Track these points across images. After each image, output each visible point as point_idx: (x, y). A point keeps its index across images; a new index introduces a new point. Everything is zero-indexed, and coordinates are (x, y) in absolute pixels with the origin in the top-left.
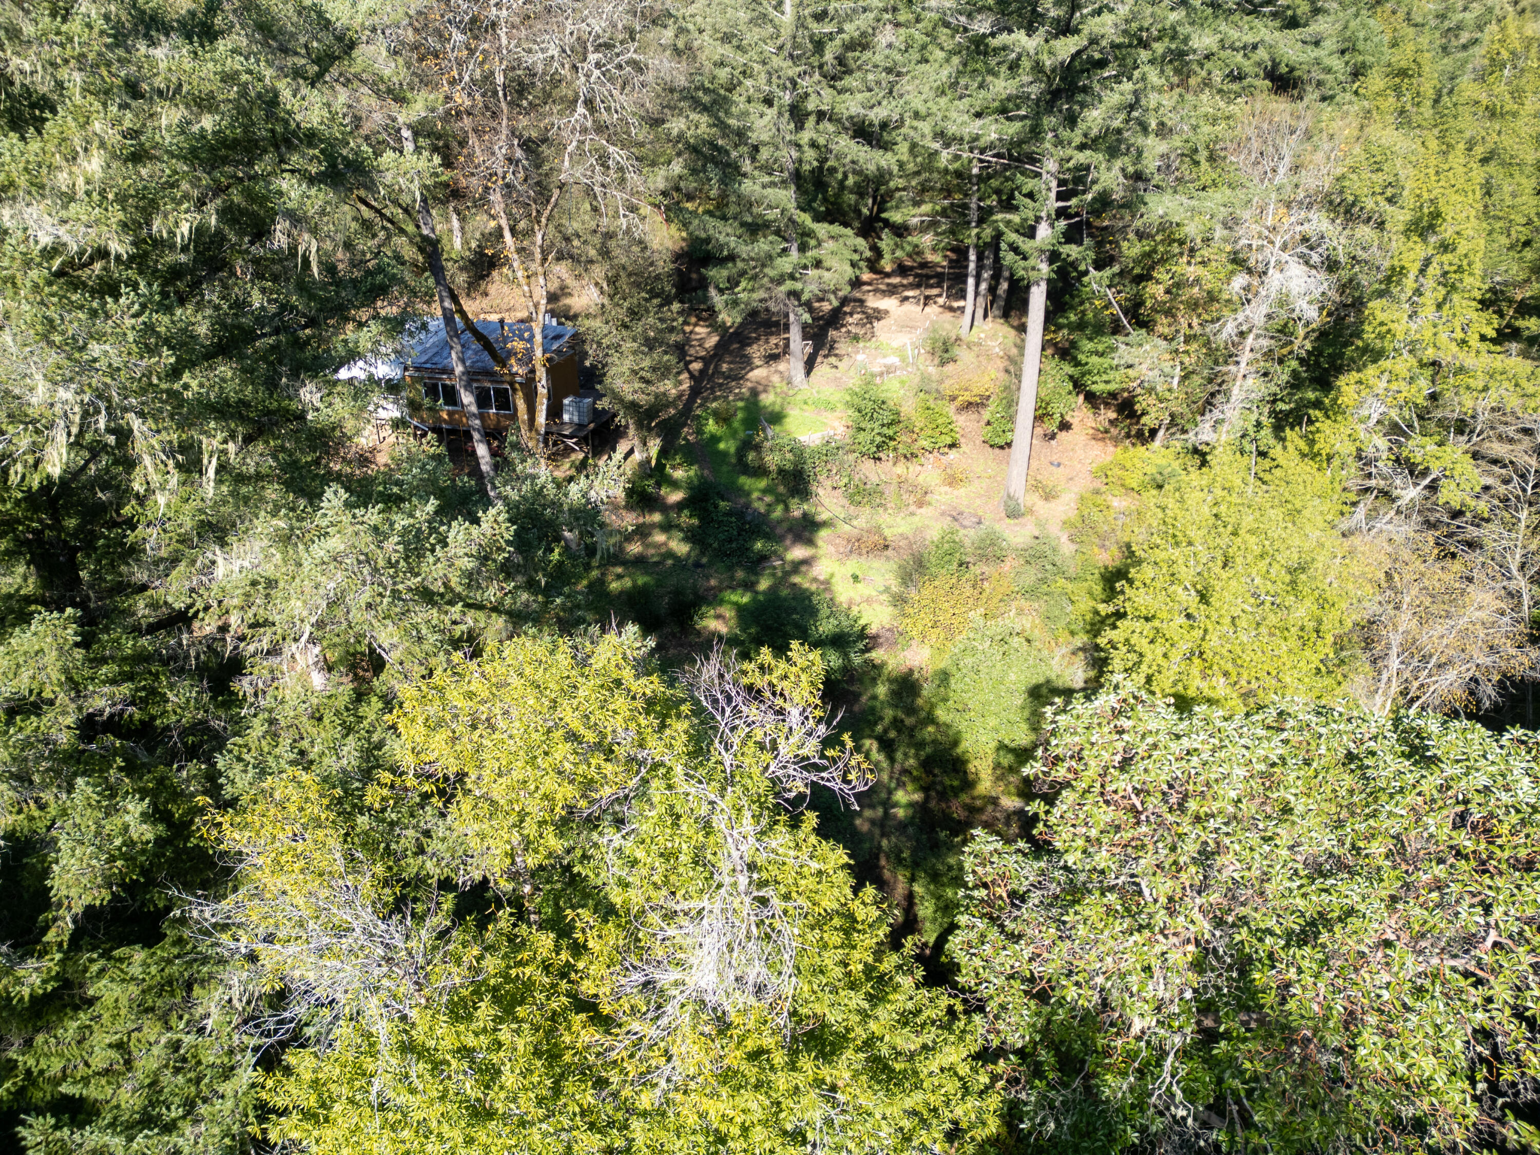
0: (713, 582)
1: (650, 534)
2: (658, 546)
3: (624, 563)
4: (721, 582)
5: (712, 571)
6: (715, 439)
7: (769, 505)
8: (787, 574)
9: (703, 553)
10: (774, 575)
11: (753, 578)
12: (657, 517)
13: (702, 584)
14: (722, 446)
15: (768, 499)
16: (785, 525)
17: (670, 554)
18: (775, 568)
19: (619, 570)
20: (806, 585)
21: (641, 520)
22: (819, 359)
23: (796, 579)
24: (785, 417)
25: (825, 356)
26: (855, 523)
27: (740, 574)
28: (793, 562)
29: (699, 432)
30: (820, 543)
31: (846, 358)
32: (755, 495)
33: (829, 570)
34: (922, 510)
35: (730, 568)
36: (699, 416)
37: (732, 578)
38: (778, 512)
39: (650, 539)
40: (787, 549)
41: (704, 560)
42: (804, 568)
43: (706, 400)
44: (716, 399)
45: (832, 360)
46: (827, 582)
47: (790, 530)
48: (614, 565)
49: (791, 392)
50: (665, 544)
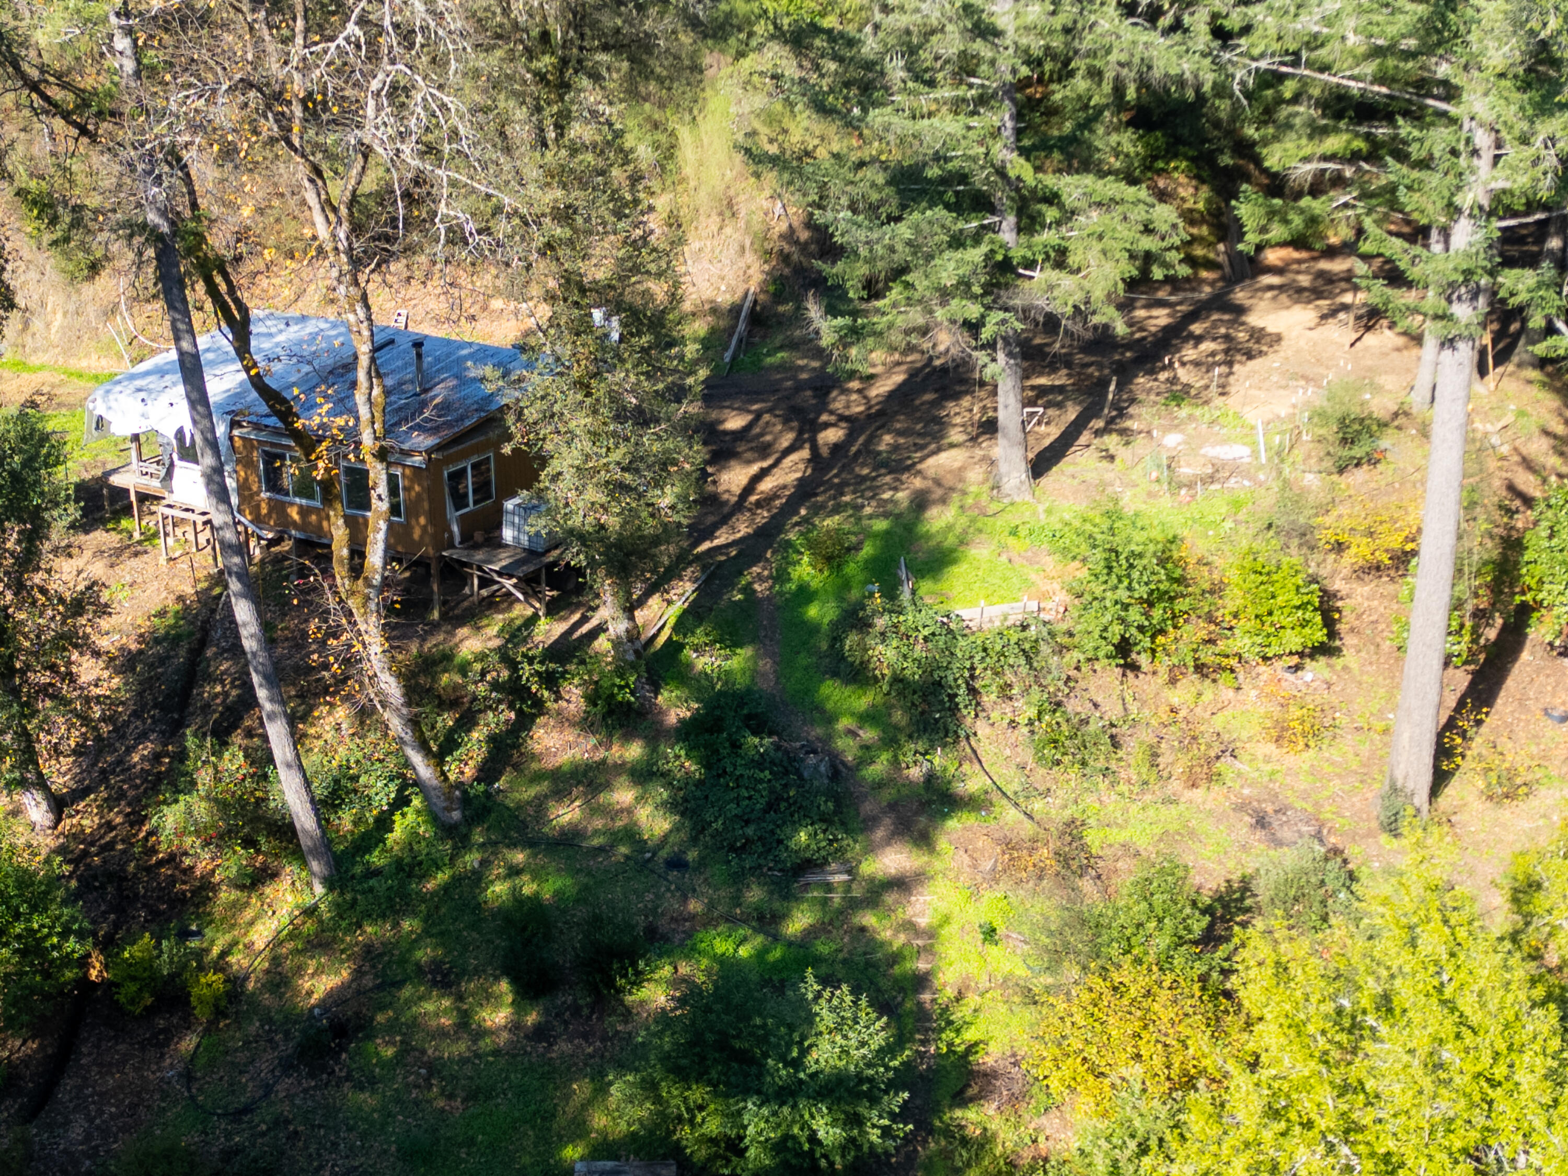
0: (695, 906)
1: (607, 786)
2: (611, 813)
3: (531, 843)
4: (711, 906)
5: (698, 881)
6: (805, 594)
7: (866, 747)
8: (854, 905)
9: (694, 840)
10: (825, 902)
11: (776, 905)
12: (634, 751)
13: (671, 904)
14: (813, 611)
15: (869, 734)
16: (887, 795)
17: (631, 834)
18: (829, 887)
19: (519, 857)
20: (886, 935)
21: (601, 754)
22: (1084, 438)
23: (869, 919)
24: (954, 561)
25: (1098, 433)
26: (1037, 806)
27: (755, 894)
28: (872, 880)
29: (781, 576)
30: (943, 844)
31: (1140, 440)
32: (845, 722)
33: (943, 907)
34: (1198, 794)
35: (738, 879)
36: (789, 544)
37: (736, 900)
38: (879, 767)
39: (603, 798)
40: (871, 849)
41: (692, 855)
42: (890, 898)
43: (817, 510)
44: (836, 510)
45: (1112, 441)
46: (932, 934)
47: (893, 806)
48: (513, 845)
49: (994, 507)
50: (629, 811)
